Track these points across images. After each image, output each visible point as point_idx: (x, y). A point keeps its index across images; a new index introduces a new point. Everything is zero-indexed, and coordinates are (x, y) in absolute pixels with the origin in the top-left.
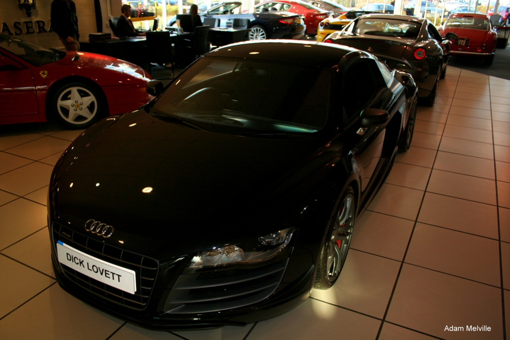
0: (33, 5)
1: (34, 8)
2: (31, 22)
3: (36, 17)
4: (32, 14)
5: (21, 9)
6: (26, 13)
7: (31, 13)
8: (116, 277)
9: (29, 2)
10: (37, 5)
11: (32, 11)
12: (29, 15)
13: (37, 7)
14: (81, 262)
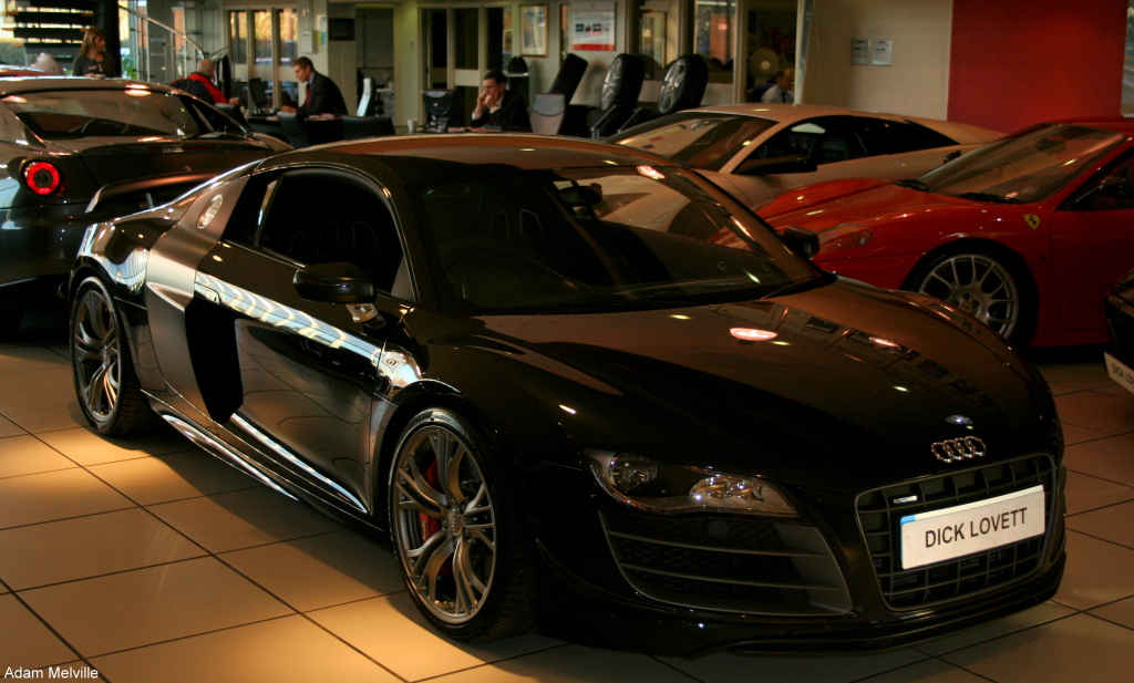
8: (1019, 515)
14: (958, 532)
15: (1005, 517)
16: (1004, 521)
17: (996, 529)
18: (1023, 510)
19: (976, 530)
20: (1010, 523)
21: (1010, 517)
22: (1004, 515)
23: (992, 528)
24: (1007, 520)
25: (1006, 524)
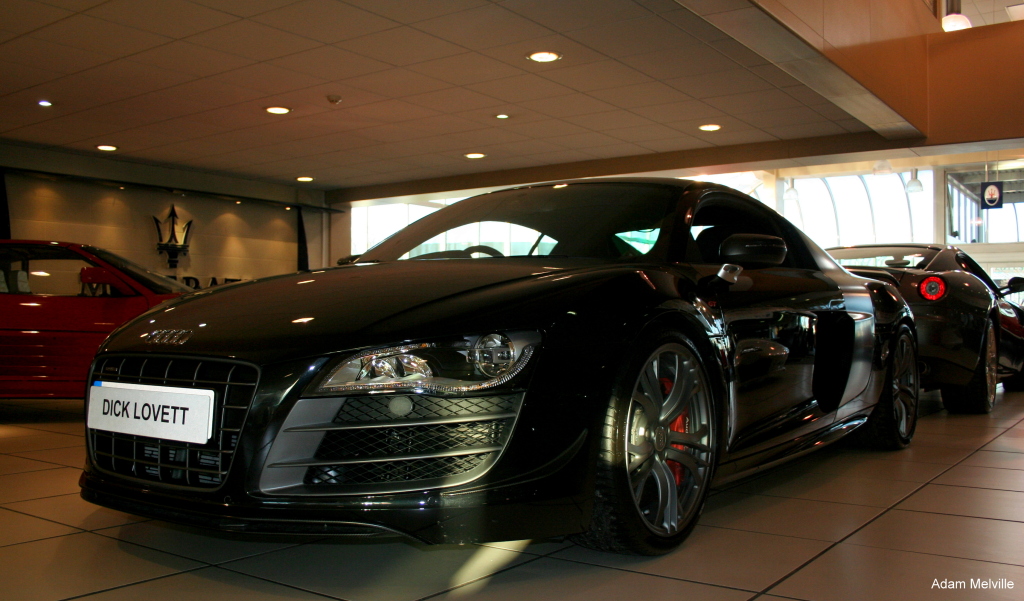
0: (185, 248)
1: (185, 254)
2: (175, 278)
3: (186, 270)
4: (178, 265)
5: (161, 253)
6: (169, 261)
7: (177, 262)
8: (180, 413)
9: (177, 242)
10: (192, 249)
11: (180, 258)
12: (173, 264)
13: (190, 252)
14: (125, 409)
15: (166, 410)
16: (164, 413)
17: (155, 419)
18: (185, 409)
19: (139, 414)
20: (169, 417)
21: (171, 411)
22: (164, 407)
23: (152, 417)
24: (167, 414)
25: (165, 417)
